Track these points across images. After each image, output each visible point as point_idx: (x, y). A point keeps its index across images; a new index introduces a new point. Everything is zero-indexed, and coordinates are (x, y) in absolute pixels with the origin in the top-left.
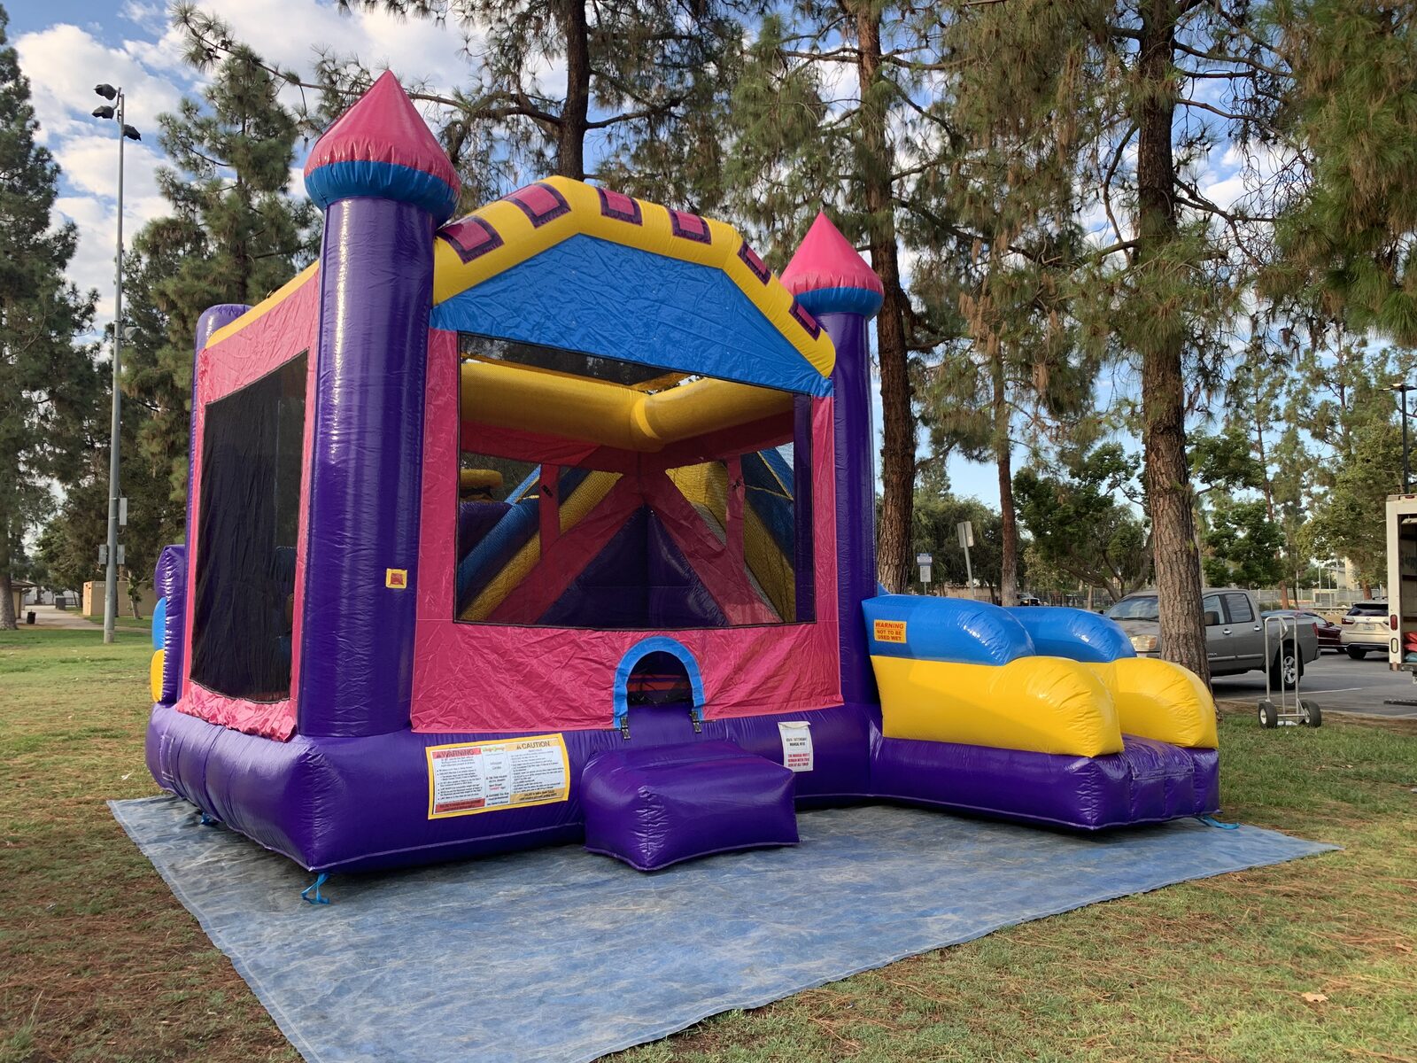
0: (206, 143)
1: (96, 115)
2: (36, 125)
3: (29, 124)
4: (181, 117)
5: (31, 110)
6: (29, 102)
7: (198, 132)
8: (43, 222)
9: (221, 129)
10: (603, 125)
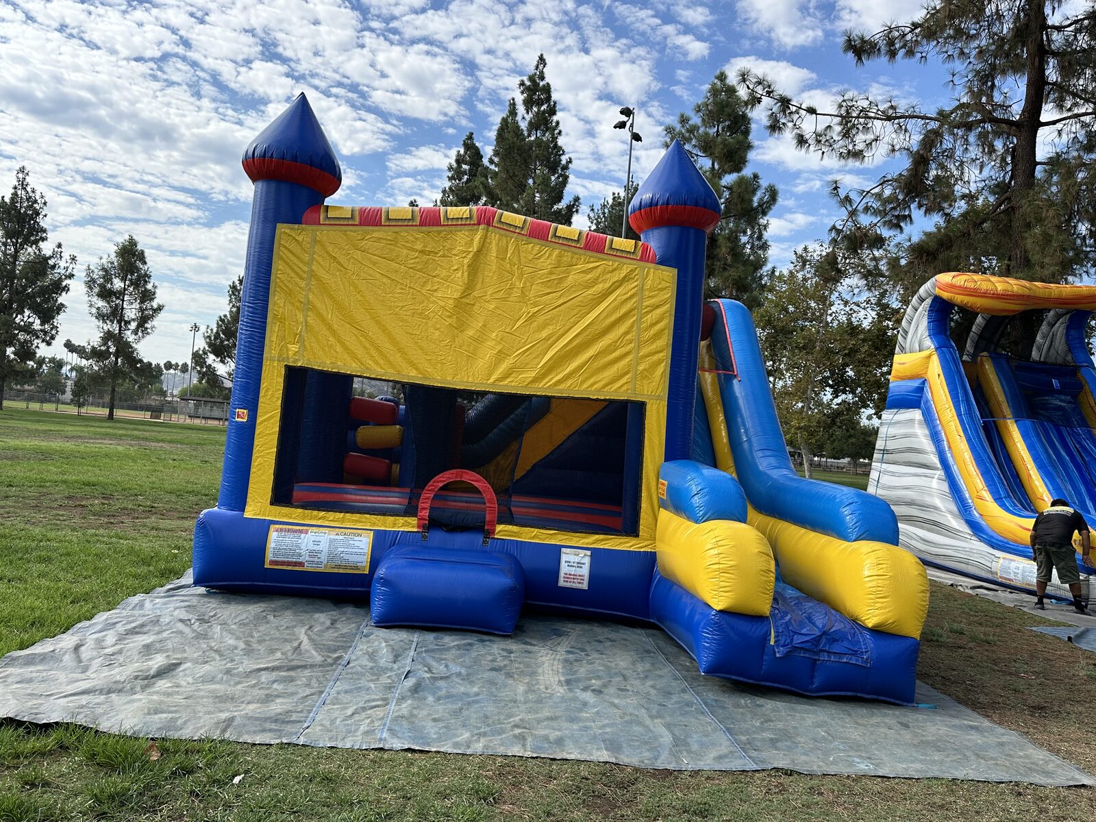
0: (694, 142)
1: (615, 127)
2: (560, 133)
3: (556, 132)
4: (678, 127)
5: (558, 123)
6: (555, 118)
7: (687, 135)
8: (559, 198)
9: (702, 130)
10: (1054, 123)
